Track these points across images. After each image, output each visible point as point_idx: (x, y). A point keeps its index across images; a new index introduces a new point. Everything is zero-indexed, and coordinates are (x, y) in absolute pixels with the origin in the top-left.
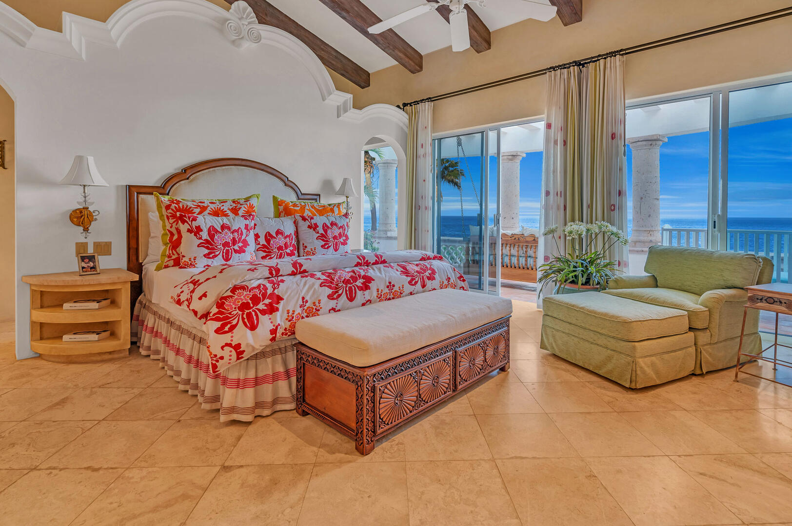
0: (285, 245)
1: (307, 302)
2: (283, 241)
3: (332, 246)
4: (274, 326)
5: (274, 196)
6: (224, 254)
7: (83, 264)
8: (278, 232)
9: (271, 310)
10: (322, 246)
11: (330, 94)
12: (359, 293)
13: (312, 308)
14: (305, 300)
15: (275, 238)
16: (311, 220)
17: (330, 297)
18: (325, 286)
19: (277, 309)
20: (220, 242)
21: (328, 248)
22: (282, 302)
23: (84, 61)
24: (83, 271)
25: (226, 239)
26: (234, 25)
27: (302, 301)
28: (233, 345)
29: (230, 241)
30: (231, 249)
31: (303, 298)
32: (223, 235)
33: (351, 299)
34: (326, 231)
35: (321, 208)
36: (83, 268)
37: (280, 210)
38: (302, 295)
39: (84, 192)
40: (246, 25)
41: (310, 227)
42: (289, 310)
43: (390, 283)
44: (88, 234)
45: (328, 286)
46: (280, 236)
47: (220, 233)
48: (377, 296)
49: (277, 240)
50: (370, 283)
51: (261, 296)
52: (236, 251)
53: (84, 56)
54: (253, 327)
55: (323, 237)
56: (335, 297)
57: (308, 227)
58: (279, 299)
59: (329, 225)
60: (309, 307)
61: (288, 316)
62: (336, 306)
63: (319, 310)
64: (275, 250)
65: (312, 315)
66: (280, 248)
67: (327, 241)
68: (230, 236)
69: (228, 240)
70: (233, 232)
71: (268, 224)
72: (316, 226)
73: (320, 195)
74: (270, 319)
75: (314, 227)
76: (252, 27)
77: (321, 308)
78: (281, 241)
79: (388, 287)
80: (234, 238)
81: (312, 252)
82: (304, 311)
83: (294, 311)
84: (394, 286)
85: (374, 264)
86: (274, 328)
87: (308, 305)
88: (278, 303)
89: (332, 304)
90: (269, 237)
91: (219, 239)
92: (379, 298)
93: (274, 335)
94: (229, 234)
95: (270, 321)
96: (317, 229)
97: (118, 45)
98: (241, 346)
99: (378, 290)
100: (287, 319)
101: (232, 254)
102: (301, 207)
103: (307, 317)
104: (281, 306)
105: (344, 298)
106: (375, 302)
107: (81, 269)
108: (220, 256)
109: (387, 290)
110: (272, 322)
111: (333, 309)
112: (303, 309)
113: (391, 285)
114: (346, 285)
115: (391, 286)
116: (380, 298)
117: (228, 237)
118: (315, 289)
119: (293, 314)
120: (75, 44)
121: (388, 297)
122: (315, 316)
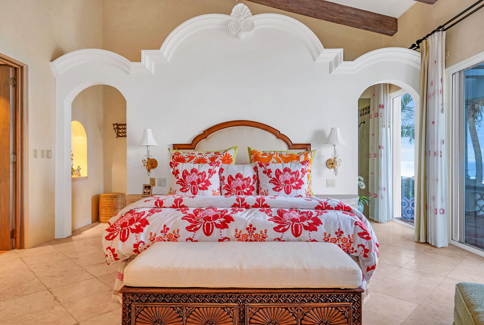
0: (242, 186)
1: (168, 229)
2: (241, 182)
3: (283, 189)
4: (137, 242)
5: (248, 147)
6: (192, 190)
7: (145, 191)
8: (238, 176)
9: (138, 230)
10: (274, 189)
11: (319, 53)
12: (216, 230)
13: (172, 234)
14: (166, 228)
15: (235, 180)
16: (266, 166)
17: (188, 228)
18: (186, 219)
19: (142, 231)
20: (189, 181)
21: (279, 191)
22: (147, 226)
23: (153, 74)
24: (144, 194)
25: (193, 179)
26: (233, 23)
27: (163, 228)
28: (112, 249)
29: (196, 181)
30: (196, 186)
31: (165, 226)
32: (191, 177)
33: (208, 234)
34: (278, 176)
35: (288, 156)
36: (145, 192)
37: (252, 158)
38: (165, 223)
39: (148, 150)
40: (243, 20)
41: (264, 172)
42: (152, 233)
43: (251, 226)
44: (150, 173)
45: (188, 220)
46: (239, 179)
47: (190, 175)
48: (235, 236)
49: (236, 182)
50: (229, 222)
51: (136, 220)
52: (200, 188)
53: (153, 72)
54: (123, 240)
55: (275, 181)
56: (192, 229)
57: (263, 172)
58: (147, 223)
59: (282, 171)
60: (170, 234)
61: (151, 237)
62: (193, 237)
63: (177, 238)
64: (234, 189)
65: (172, 240)
66: (238, 188)
67: (278, 185)
68: (196, 177)
69: (195, 180)
70: (198, 175)
71: (232, 169)
72: (270, 171)
73: (310, 144)
74: (136, 236)
75: (268, 172)
76: (247, 20)
77: (179, 236)
78: (239, 183)
79: (247, 229)
80: (199, 179)
81: (265, 193)
82: (166, 236)
83: (155, 234)
84: (254, 229)
85: (253, 207)
86: (137, 243)
87: (169, 232)
88: (144, 226)
89: (190, 234)
90: (230, 179)
91: (189, 179)
92: (237, 238)
93: (136, 249)
94: (196, 176)
95: (136, 238)
96: (271, 174)
97: (169, 60)
98: (115, 251)
99: (236, 230)
100: (150, 239)
101: (197, 190)
102: (269, 156)
103: (168, 241)
104: (146, 229)
105: (200, 232)
106: (234, 240)
107: (143, 193)
108: (190, 191)
109: (246, 232)
110: (137, 239)
111: (190, 239)
112: (165, 235)
113: (252, 227)
114: (205, 221)
115: (251, 229)
116: (239, 237)
117: (194, 178)
118: (177, 220)
119: (155, 236)
120: (147, 66)
121: (249, 238)
122: (174, 241)
